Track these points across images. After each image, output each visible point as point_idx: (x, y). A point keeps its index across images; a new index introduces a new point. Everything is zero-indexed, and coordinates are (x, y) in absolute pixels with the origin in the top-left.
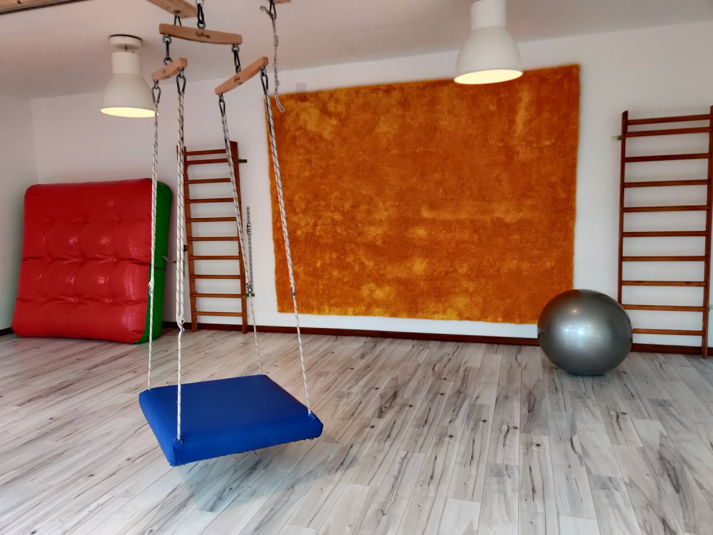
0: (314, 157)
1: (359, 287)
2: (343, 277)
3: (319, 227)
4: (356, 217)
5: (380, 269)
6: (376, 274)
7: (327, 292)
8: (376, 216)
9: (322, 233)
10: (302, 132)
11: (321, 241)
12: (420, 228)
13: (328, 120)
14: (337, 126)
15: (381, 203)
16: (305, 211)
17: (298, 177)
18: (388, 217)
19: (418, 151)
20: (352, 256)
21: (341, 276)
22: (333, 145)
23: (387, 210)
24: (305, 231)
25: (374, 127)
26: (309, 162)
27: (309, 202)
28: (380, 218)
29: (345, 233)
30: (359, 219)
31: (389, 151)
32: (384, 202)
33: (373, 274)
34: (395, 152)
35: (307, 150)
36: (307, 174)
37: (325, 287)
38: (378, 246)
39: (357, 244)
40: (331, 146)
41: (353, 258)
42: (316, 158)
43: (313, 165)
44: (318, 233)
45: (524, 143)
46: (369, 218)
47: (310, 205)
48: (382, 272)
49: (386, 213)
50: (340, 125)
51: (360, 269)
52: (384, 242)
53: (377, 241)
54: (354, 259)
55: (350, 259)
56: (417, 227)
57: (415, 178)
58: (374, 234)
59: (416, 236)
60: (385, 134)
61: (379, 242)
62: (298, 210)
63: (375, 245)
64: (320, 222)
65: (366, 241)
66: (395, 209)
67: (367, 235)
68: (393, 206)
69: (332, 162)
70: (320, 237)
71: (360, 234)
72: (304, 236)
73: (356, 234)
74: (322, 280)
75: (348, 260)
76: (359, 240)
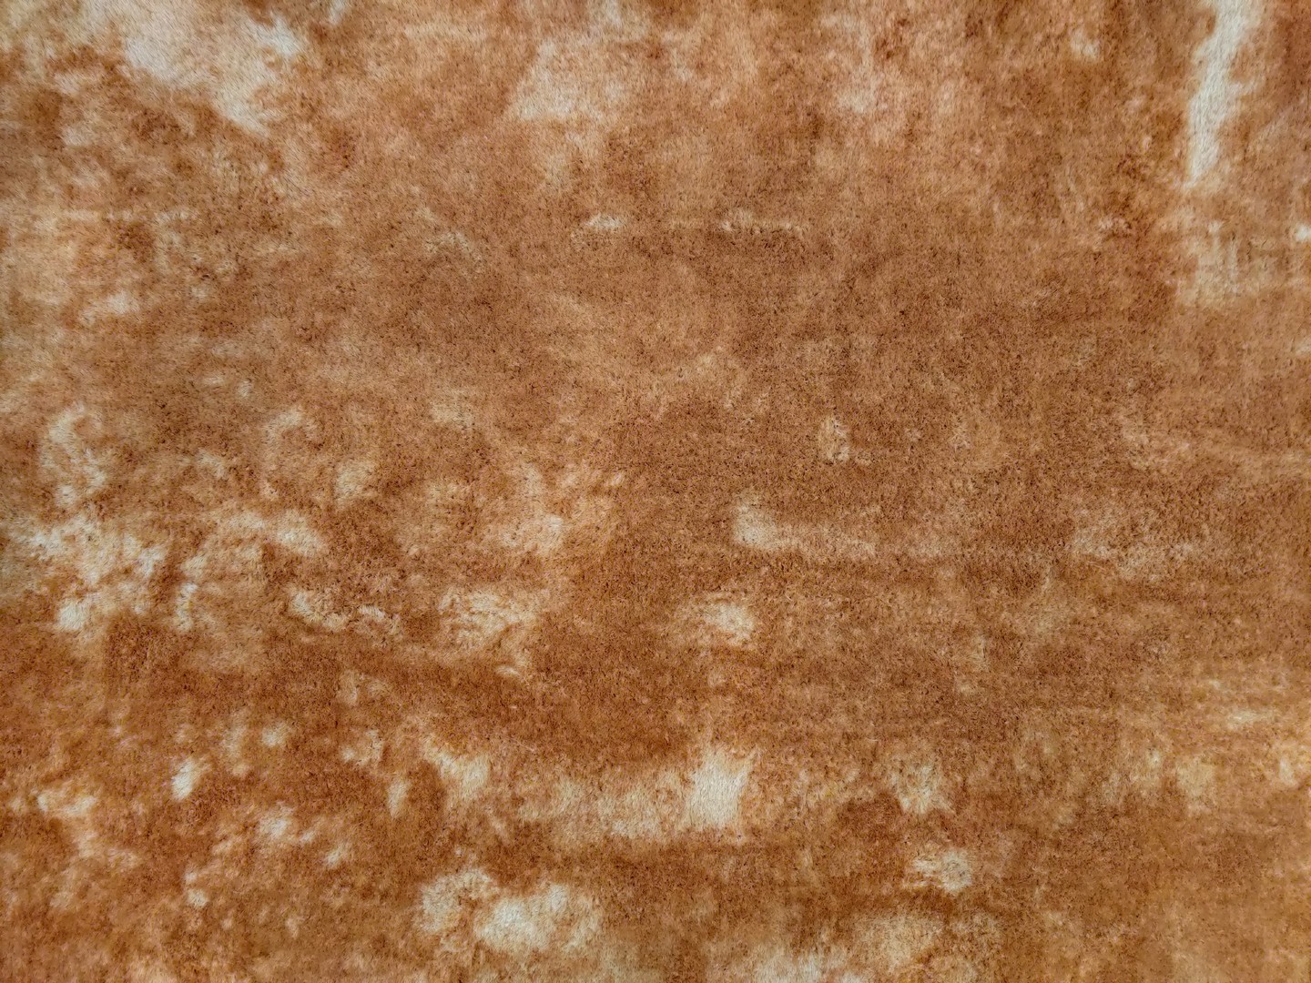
0: (162, 219)
1: (405, 891)
2: (324, 843)
3: (189, 589)
4: (399, 539)
5: (518, 801)
6: (498, 826)
7: (228, 924)
8: (507, 537)
9: (208, 618)
10: (96, 76)
11: (198, 661)
12: (727, 601)
13: (250, 27)
14: (303, 68)
15: (533, 474)
16: (106, 503)
17: (69, 319)
18: (571, 543)
19: (727, 227)
20: (373, 733)
21: (308, 837)
22: (277, 164)
23: (563, 508)
24: (109, 608)
25: (504, 91)
26: (137, 240)
27: (131, 457)
28: (528, 546)
29: (336, 622)
30: (414, 551)
31: (578, 218)
32: (551, 470)
33: (483, 821)
34: (612, 224)
35: (122, 174)
36: (121, 304)
37: (221, 901)
38: (514, 685)
39: (402, 678)
40: (264, 167)
41: (379, 745)
42: (178, 226)
43: (162, 261)
44: (182, 622)
45: (1215, 227)
46: (471, 545)
47: (141, 471)
48: (530, 813)
49: (555, 523)
50: (318, 64)
51: (412, 800)
52: (547, 666)
53: (509, 662)
54: (386, 751)
55: (363, 752)
56: (710, 596)
57: (707, 359)
58: (492, 627)
59: (706, 641)
60: (559, 129)
61: (519, 667)
62: (67, 495)
63: (498, 679)
64: (195, 565)
65: (448, 659)
66: (605, 503)
67: (454, 628)
68: (596, 490)
69: (270, 249)
70: (195, 639)
71: (422, 625)
72: (101, 632)
73: (395, 627)
74: (204, 864)
75: (348, 755)
76: (413, 654)
